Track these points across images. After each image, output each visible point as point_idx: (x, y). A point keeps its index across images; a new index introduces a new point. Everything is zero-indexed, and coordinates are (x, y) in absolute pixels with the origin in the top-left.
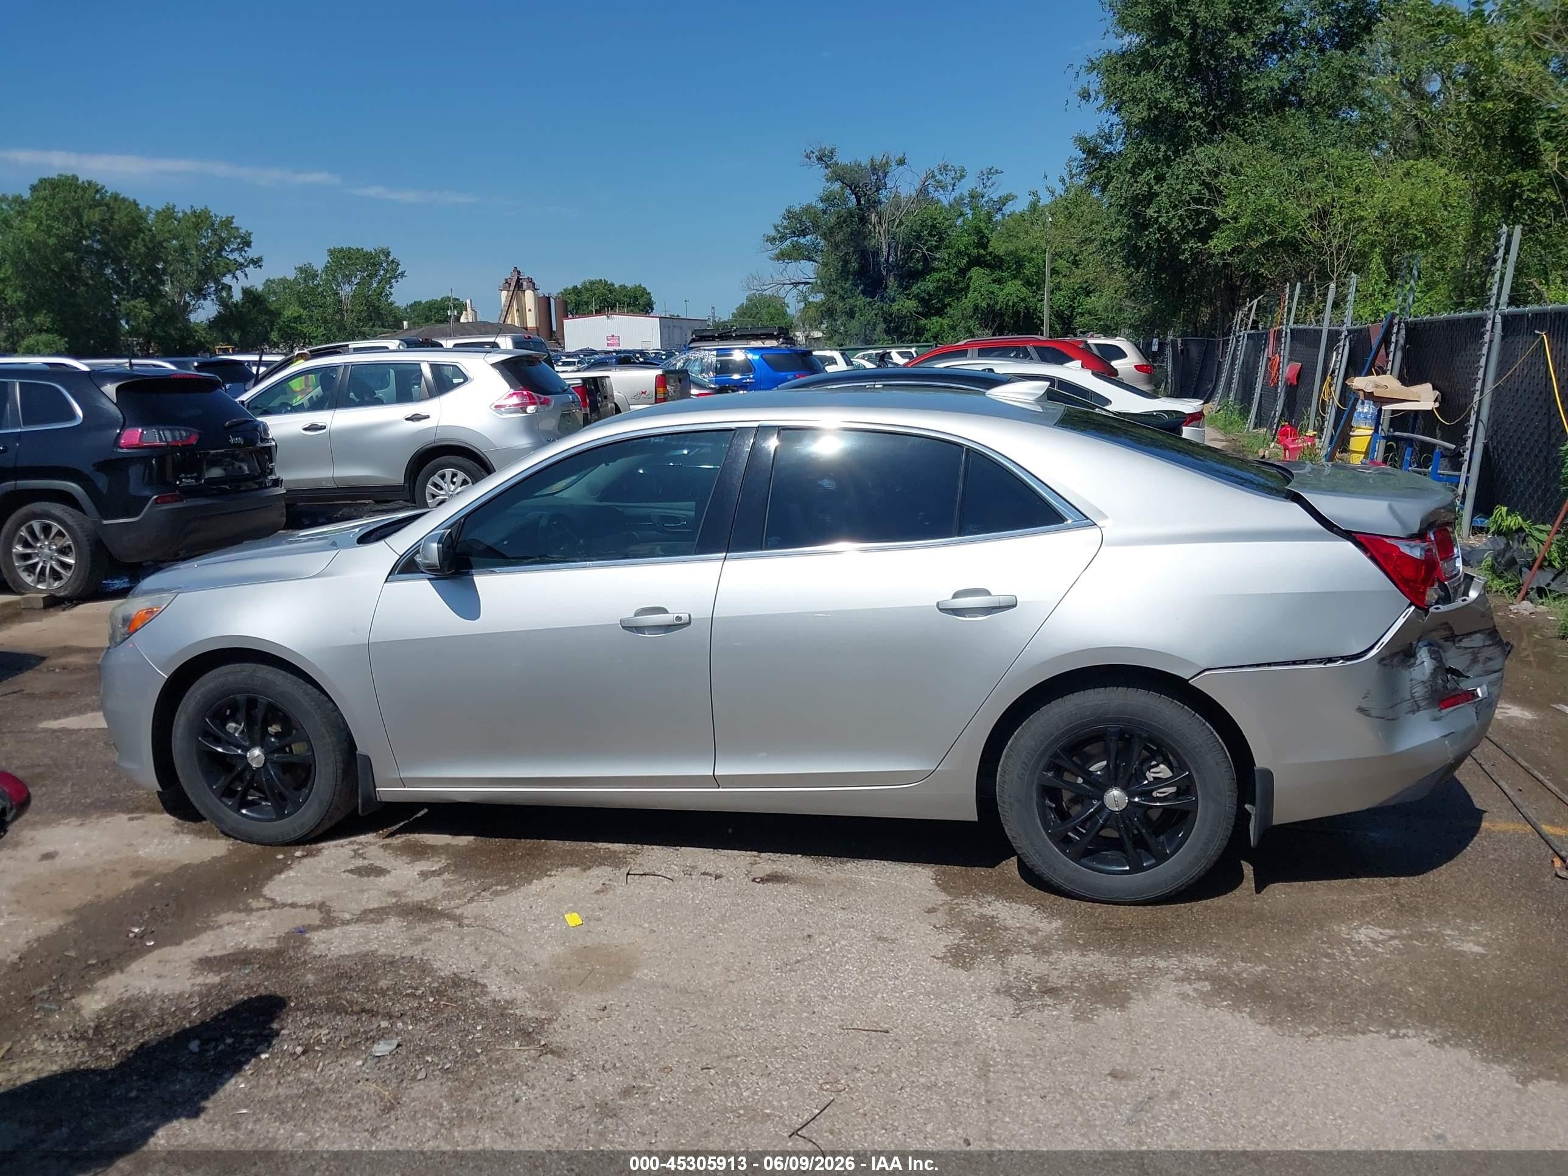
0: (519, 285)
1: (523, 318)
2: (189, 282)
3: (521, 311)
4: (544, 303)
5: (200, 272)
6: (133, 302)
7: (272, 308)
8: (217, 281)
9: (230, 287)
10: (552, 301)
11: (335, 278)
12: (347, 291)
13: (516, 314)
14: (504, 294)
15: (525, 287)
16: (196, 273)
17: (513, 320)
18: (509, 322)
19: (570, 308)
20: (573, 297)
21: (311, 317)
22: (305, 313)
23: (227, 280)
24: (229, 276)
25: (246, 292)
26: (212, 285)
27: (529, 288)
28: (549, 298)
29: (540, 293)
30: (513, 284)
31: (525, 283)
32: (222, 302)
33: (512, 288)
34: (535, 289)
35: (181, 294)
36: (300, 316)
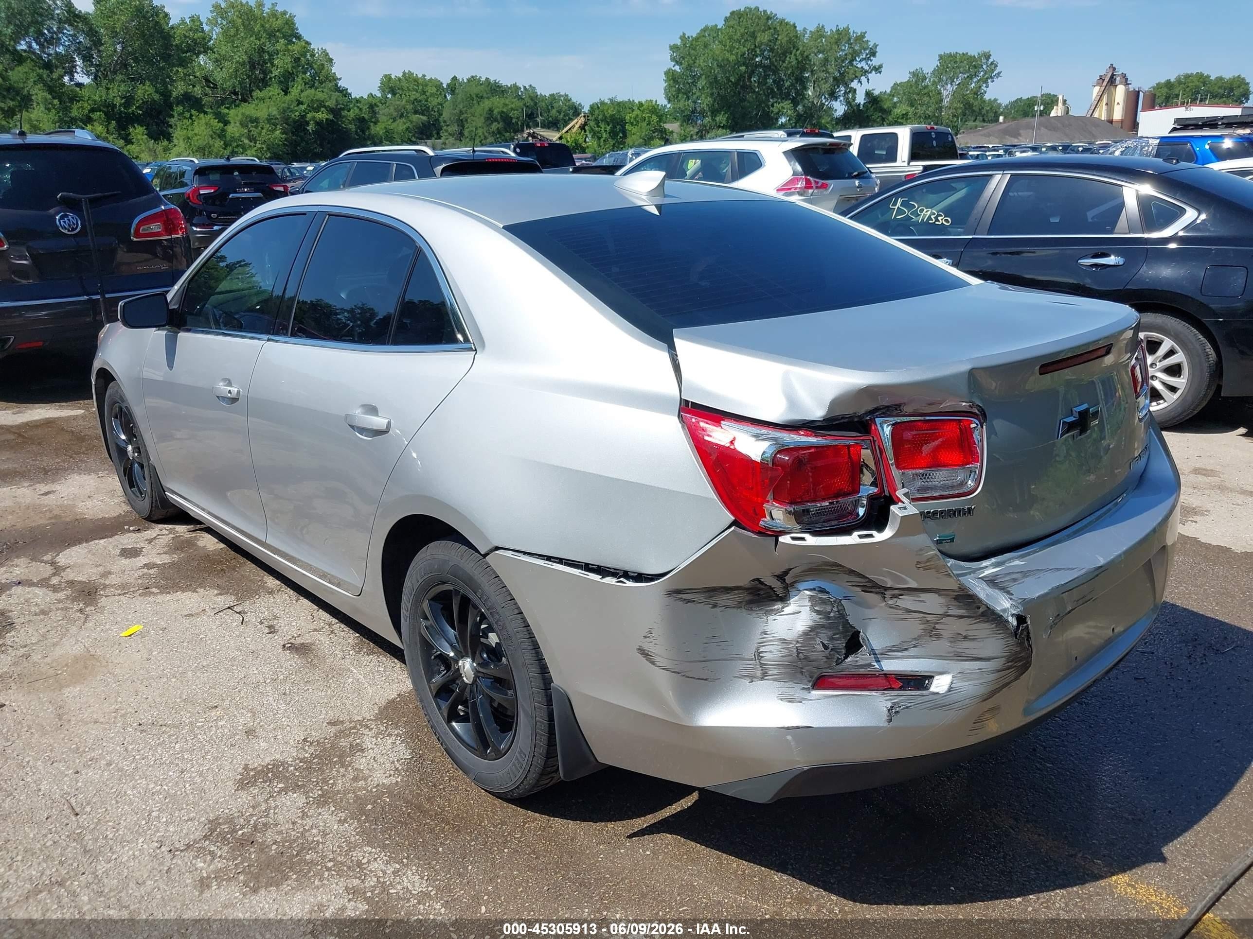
0: (1112, 81)
1: (1110, 111)
2: (826, 87)
3: (1110, 106)
4: (1133, 98)
5: (835, 79)
6: (781, 104)
7: (885, 107)
8: (846, 85)
9: (855, 90)
10: (1141, 95)
11: (940, 80)
12: (947, 91)
13: (1104, 107)
14: (1097, 88)
15: (1118, 82)
16: (832, 80)
17: (1100, 114)
18: (1096, 115)
19: (1158, 101)
20: (1165, 91)
21: (915, 114)
22: (911, 110)
23: (854, 84)
24: (856, 81)
25: (868, 94)
26: (843, 89)
27: (1121, 83)
28: (1138, 92)
29: (1131, 88)
30: (1107, 80)
31: (1118, 79)
32: (848, 103)
33: (1105, 83)
34: (1127, 84)
35: (819, 97)
36: (907, 114)
